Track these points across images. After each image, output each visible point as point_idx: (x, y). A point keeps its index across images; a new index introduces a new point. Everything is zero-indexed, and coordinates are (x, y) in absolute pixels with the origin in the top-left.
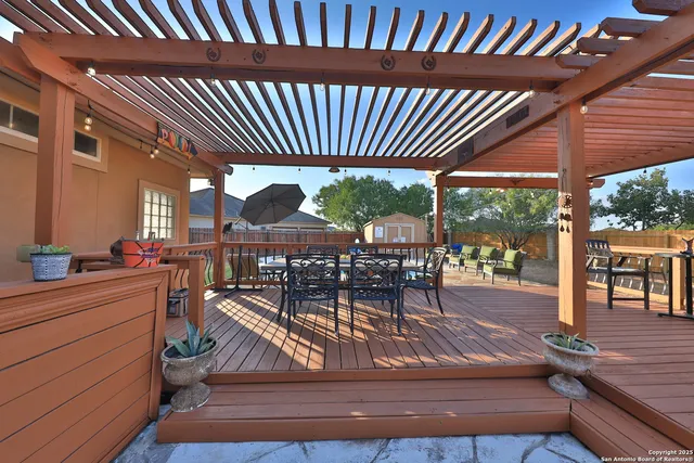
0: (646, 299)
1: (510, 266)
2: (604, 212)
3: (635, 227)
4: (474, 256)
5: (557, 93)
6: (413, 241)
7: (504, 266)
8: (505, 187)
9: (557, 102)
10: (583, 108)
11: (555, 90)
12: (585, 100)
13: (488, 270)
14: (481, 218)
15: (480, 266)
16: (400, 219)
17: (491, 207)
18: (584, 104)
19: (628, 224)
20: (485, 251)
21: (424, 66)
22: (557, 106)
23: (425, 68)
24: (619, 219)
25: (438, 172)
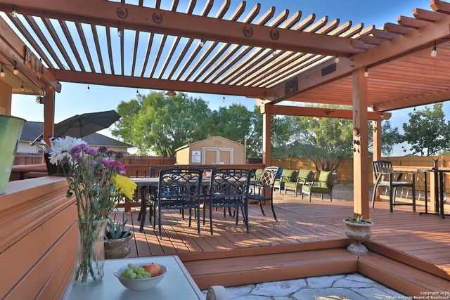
0: (414, 205)
1: (324, 186)
2: (400, 139)
3: (423, 153)
4: (294, 178)
5: (352, 60)
6: (232, 163)
7: (319, 186)
8: (320, 117)
9: (352, 66)
10: (366, 73)
11: (351, 58)
12: (367, 68)
13: (306, 190)
14: (296, 143)
15: (299, 187)
16: (218, 143)
17: (306, 132)
18: (366, 71)
19: (418, 151)
20: (303, 174)
21: (271, 36)
22: (353, 69)
23: (272, 38)
24: (410, 146)
25: (267, 101)
